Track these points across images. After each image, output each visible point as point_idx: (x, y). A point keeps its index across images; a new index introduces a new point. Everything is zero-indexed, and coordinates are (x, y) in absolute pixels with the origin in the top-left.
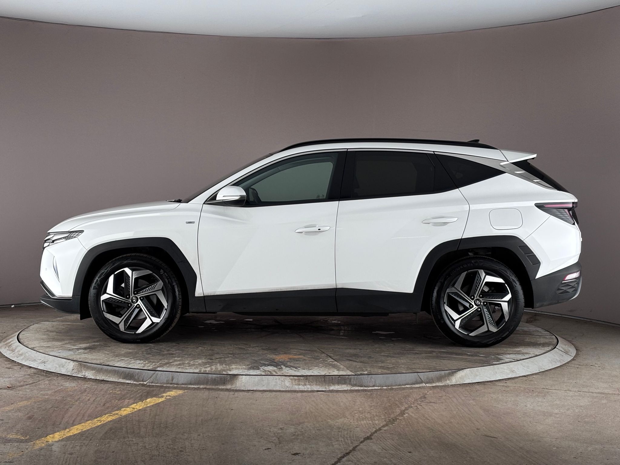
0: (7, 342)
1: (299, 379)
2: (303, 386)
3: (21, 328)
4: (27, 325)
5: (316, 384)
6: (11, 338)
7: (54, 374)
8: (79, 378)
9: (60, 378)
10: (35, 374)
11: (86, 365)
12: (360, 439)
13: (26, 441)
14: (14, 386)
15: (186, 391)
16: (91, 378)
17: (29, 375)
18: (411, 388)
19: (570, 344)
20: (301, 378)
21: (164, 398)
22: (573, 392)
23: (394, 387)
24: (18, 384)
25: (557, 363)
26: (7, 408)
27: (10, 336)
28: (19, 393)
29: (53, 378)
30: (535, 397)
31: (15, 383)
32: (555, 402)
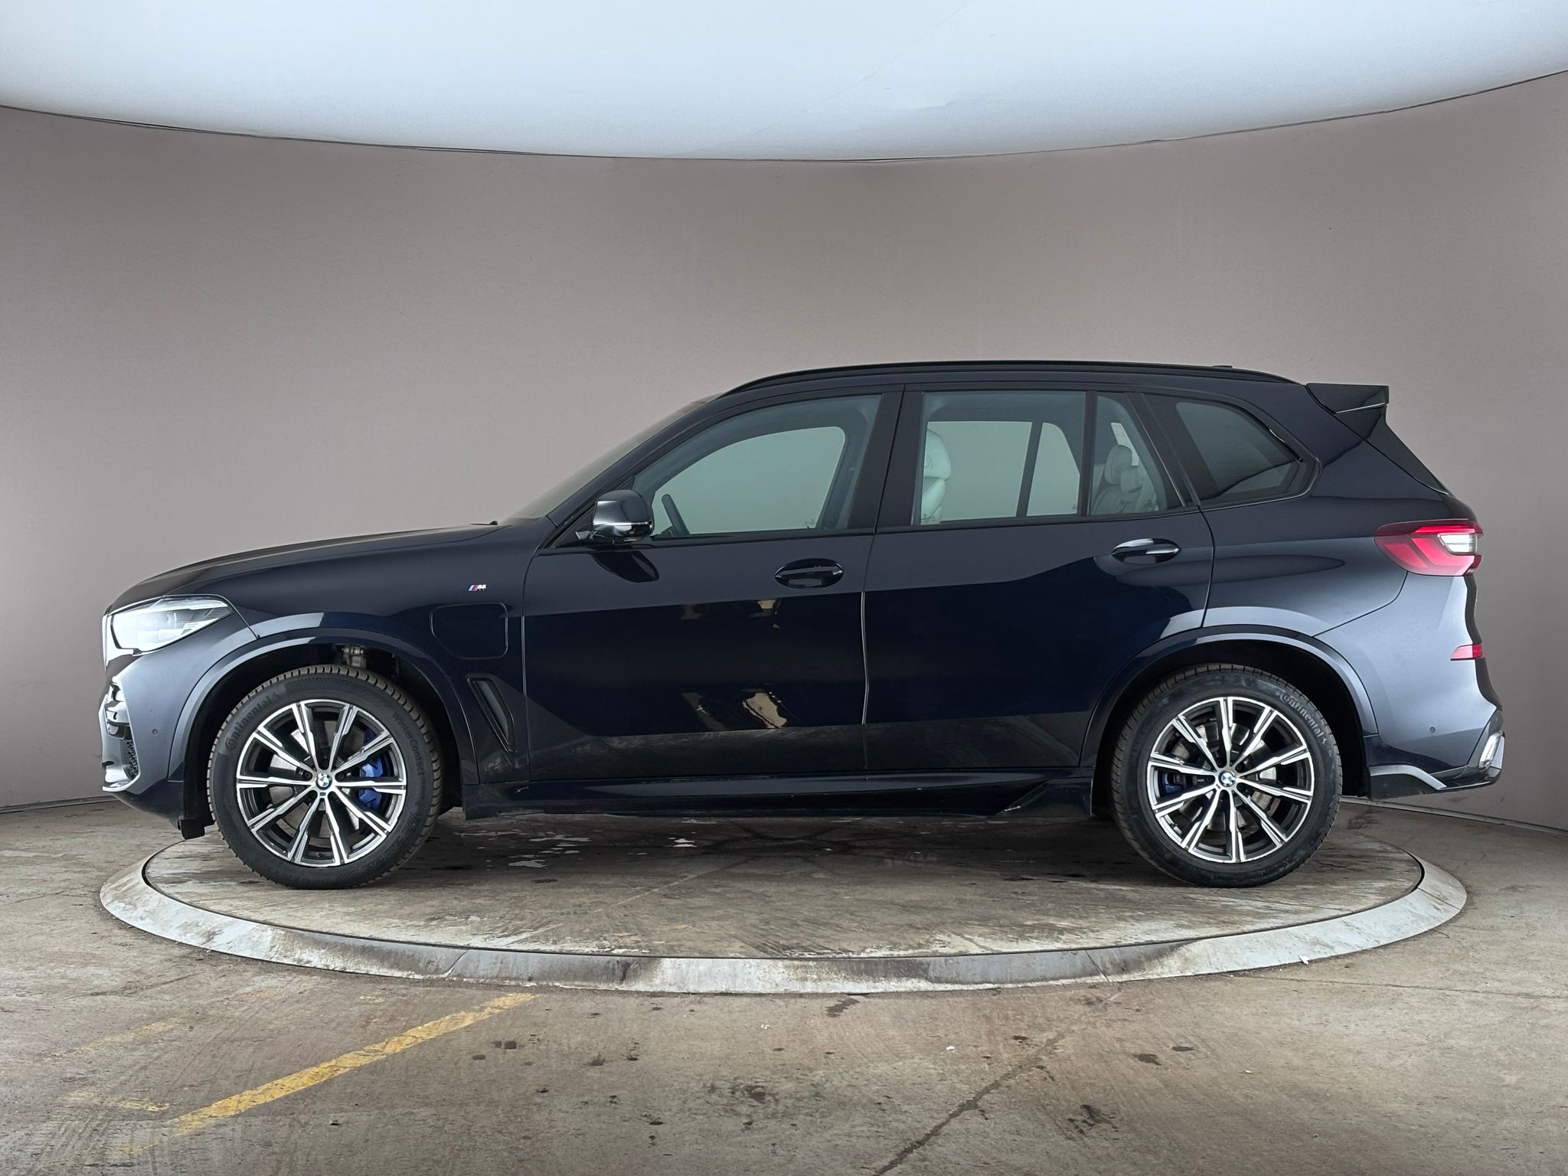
0: (121, 881)
1: (806, 967)
2: (815, 981)
3: (153, 851)
4: (167, 843)
5: (845, 977)
6: (128, 873)
7: (228, 957)
8: (289, 967)
10: (184, 956)
11: (302, 935)
12: (950, 1107)
13: (162, 1116)
14: (136, 987)
15: (538, 996)
16: (315, 967)
17: (170, 960)
18: (1072, 986)
19: (1451, 879)
20: (811, 963)
21: (488, 1010)
22: (1459, 993)
23: (1029, 984)
24: (146, 982)
25: (1422, 924)
26: (118, 1039)
27: (126, 870)
28: (146, 1004)
29: (226, 966)
30: (1368, 1005)
31: (138, 978)
32: (1417, 1018)
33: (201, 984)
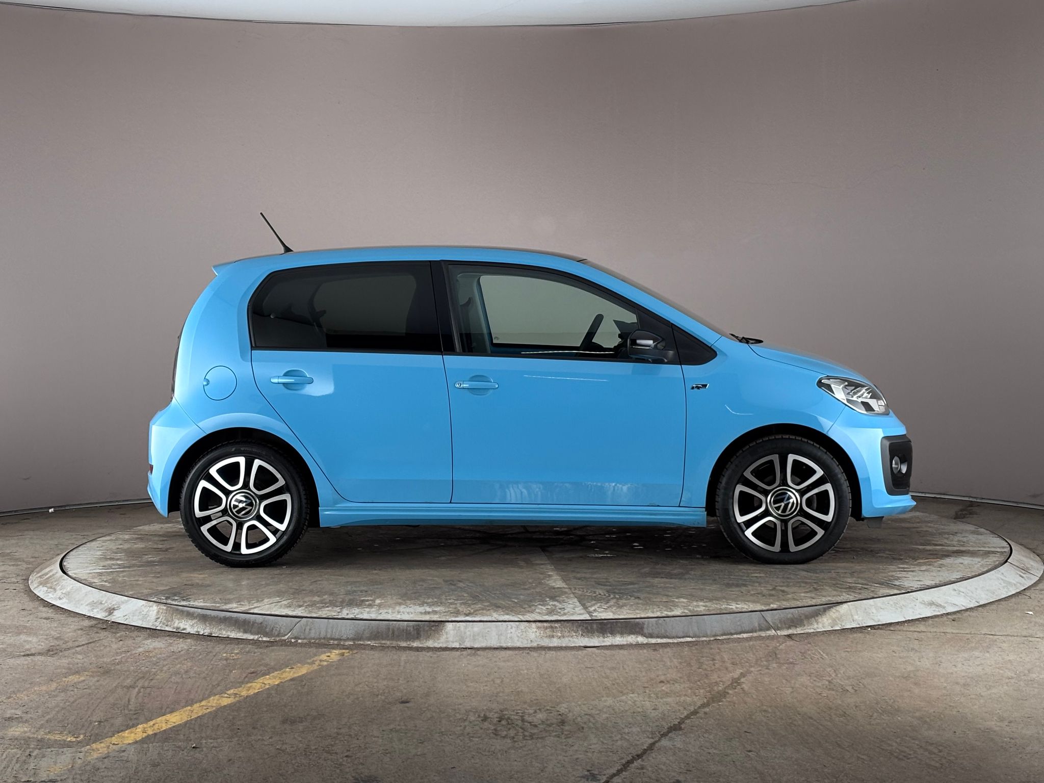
0: (45, 571)
1: (552, 627)
2: (560, 638)
3: (67, 549)
4: (75, 543)
5: (582, 635)
6: (49, 565)
7: (124, 626)
8: (170, 633)
9: (136, 633)
10: (92, 626)
11: (177, 610)
12: (661, 729)
13: (78, 744)
14: (57, 650)
15: (354, 651)
16: (189, 633)
17: (82, 629)
18: (751, 639)
19: (1032, 555)
20: (556, 625)
21: (317, 663)
22: (1039, 639)
23: (719, 638)
24: (64, 646)
25: (1011, 589)
26: (44, 688)
27: (48, 563)
28: (64, 662)
29: (123, 633)
30: (972, 649)
31: (58, 643)
32: (1007, 658)
33: (105, 647)
